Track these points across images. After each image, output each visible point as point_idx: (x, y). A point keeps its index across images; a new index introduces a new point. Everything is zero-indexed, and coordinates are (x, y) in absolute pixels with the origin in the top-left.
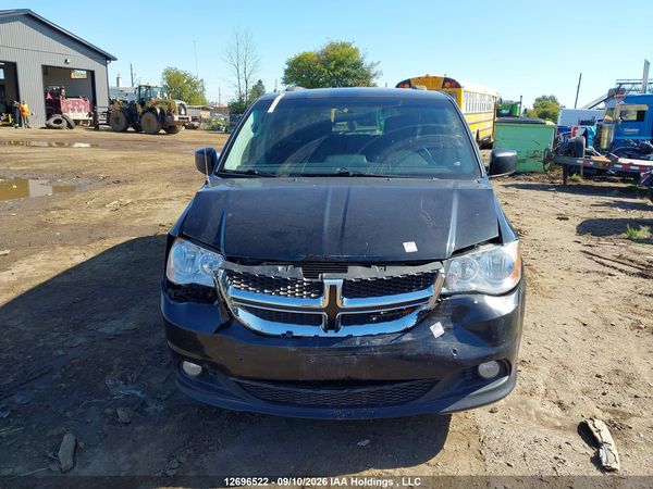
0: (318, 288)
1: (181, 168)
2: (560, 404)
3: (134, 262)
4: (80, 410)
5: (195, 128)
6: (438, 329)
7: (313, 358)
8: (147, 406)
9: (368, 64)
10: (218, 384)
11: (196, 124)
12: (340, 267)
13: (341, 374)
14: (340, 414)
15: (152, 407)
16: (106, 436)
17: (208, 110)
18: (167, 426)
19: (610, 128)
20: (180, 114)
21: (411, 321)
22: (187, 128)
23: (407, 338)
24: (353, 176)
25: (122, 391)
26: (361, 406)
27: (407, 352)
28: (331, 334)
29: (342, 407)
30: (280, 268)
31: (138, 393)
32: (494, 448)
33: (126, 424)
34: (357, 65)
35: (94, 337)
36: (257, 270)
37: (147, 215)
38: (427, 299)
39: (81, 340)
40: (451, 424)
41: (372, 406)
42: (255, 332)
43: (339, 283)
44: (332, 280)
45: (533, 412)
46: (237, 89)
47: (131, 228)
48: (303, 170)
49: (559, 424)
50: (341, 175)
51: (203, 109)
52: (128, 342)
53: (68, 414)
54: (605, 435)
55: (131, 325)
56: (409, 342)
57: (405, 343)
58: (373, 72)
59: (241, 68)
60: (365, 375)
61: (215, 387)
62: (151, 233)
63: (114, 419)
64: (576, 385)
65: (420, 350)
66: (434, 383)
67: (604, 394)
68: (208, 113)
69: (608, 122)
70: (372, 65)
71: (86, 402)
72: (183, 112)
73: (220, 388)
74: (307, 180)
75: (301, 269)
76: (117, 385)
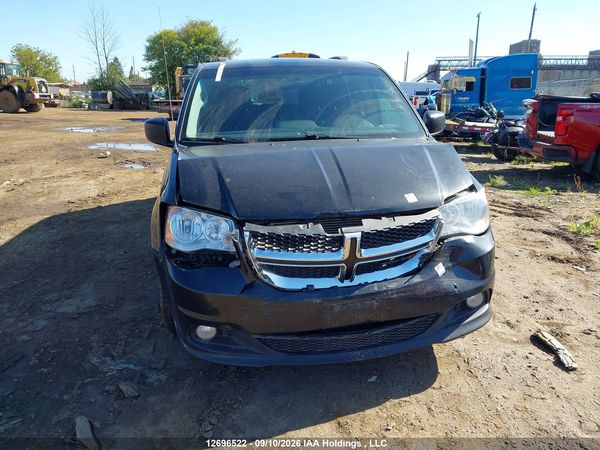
0: (339, 242)
1: (61, 145)
2: (508, 323)
3: (61, 240)
4: (76, 392)
5: (54, 105)
6: (440, 269)
7: (337, 308)
8: (147, 378)
9: (227, 43)
10: (235, 344)
11: (57, 101)
12: (356, 220)
13: (361, 318)
14: (359, 356)
15: (153, 378)
16: (120, 412)
17: (67, 87)
18: (181, 393)
19: (448, 97)
20: (41, 91)
21: (413, 264)
22: (46, 105)
23: (417, 279)
24: (319, 138)
25: (113, 367)
26: (376, 346)
27: (418, 292)
28: (347, 283)
29: (359, 349)
30: (301, 226)
31: (131, 366)
32: (479, 366)
33: (136, 397)
34: (217, 43)
35: (55, 318)
36: (281, 230)
37: (49, 193)
38: (427, 243)
39: (42, 323)
40: (435, 352)
41: (385, 344)
42: (278, 289)
43: (358, 235)
44: (351, 233)
45: (491, 333)
46: (98, 66)
47: (38, 207)
48: (269, 136)
49: (515, 339)
50: (308, 138)
51: (61, 86)
52: (97, 318)
53: (65, 397)
54: (556, 343)
55: (90, 302)
56: (420, 282)
57: (416, 284)
58: (232, 49)
59: (100, 45)
60: (383, 317)
61: (234, 347)
62: (63, 211)
63: (120, 395)
64: (514, 306)
65: (429, 288)
66: (438, 316)
67: (537, 311)
68: (68, 90)
69: (445, 92)
70: (231, 43)
71: (79, 383)
72: (44, 89)
73: (238, 347)
74: (284, 144)
75: (320, 226)
76: (104, 362)
